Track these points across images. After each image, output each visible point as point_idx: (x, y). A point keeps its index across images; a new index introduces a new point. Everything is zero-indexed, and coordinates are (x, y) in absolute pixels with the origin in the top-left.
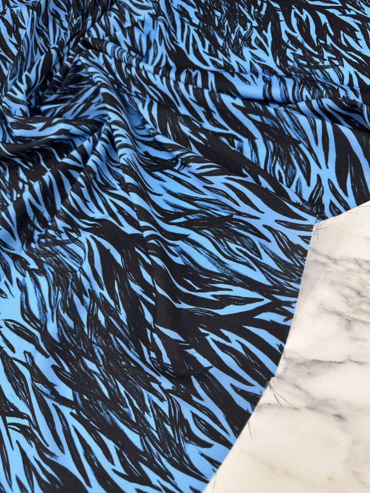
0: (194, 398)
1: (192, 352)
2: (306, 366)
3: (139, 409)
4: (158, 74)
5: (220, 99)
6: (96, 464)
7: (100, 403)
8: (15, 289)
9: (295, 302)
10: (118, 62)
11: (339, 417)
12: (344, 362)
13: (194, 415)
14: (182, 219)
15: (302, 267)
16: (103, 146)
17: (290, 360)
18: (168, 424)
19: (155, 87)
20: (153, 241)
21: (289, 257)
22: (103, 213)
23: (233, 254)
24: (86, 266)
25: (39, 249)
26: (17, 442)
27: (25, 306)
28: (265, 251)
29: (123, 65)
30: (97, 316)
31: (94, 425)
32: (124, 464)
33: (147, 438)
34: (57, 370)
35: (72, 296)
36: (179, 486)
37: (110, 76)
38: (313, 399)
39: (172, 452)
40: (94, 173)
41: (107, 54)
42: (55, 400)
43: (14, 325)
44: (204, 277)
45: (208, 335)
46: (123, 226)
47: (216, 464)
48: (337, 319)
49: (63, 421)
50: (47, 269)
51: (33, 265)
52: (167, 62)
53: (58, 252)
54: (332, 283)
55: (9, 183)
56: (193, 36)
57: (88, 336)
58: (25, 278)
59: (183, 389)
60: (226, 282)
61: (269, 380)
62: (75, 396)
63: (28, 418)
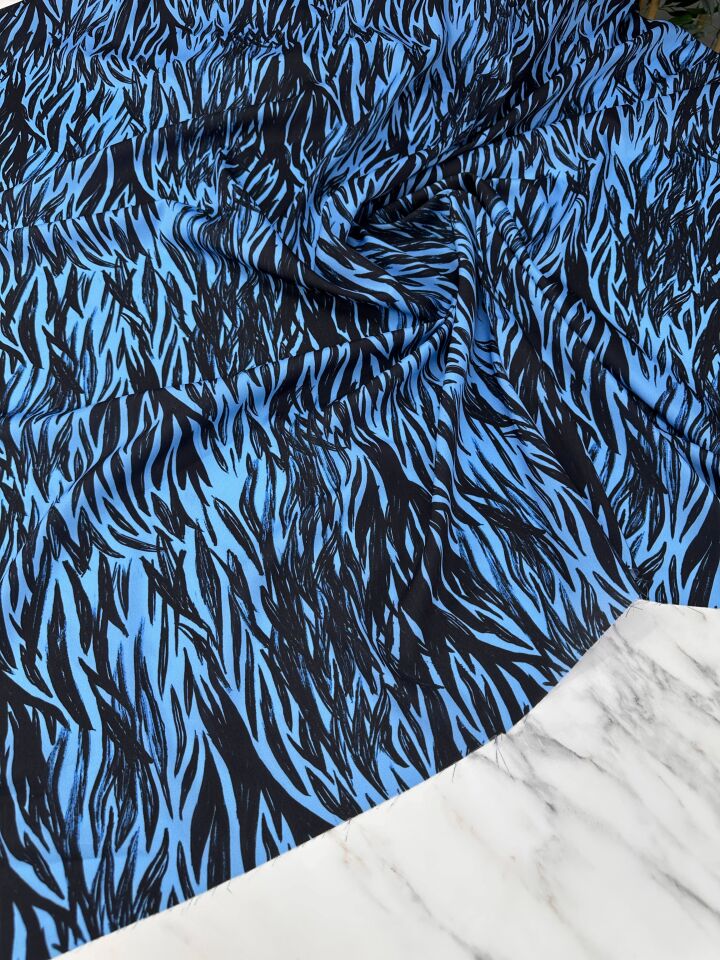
0: (412, 709)
1: (427, 659)
2: (543, 742)
3: (342, 687)
4: (542, 289)
5: (603, 378)
6: (271, 720)
7: (301, 657)
8: (241, 465)
9: (567, 671)
10: (500, 237)
11: (552, 808)
12: (584, 758)
13: (401, 726)
14: (481, 501)
15: (594, 640)
16: (430, 350)
17: (529, 726)
18: (368, 719)
19: (529, 304)
20: (441, 512)
21: (586, 620)
22: (387, 434)
23: (523, 579)
24: (346, 492)
25: (294, 435)
26: (185, 650)
27: (247, 496)
28: (562, 597)
29: (504, 247)
30: (332, 557)
31: (284, 677)
32: (303, 735)
33: (339, 722)
34: (265, 594)
35: (317, 520)
36: (354, 787)
37: (480, 253)
38: (534, 776)
39: (361, 750)
40: (402, 379)
41: (490, 215)
42: (250, 627)
43: (225, 512)
44: (477, 585)
45: (453, 652)
46: (406, 466)
47: (404, 787)
48: (600, 712)
49: (250, 654)
50: (291, 464)
51: (275, 449)
52: (558, 271)
53: (315, 454)
54: (615, 673)
55: (278, 315)
56: (610, 251)
57: (313, 575)
58: (259, 460)
59: (405, 693)
60: (499, 606)
61: (498, 734)
62: (273, 634)
63: (208, 630)
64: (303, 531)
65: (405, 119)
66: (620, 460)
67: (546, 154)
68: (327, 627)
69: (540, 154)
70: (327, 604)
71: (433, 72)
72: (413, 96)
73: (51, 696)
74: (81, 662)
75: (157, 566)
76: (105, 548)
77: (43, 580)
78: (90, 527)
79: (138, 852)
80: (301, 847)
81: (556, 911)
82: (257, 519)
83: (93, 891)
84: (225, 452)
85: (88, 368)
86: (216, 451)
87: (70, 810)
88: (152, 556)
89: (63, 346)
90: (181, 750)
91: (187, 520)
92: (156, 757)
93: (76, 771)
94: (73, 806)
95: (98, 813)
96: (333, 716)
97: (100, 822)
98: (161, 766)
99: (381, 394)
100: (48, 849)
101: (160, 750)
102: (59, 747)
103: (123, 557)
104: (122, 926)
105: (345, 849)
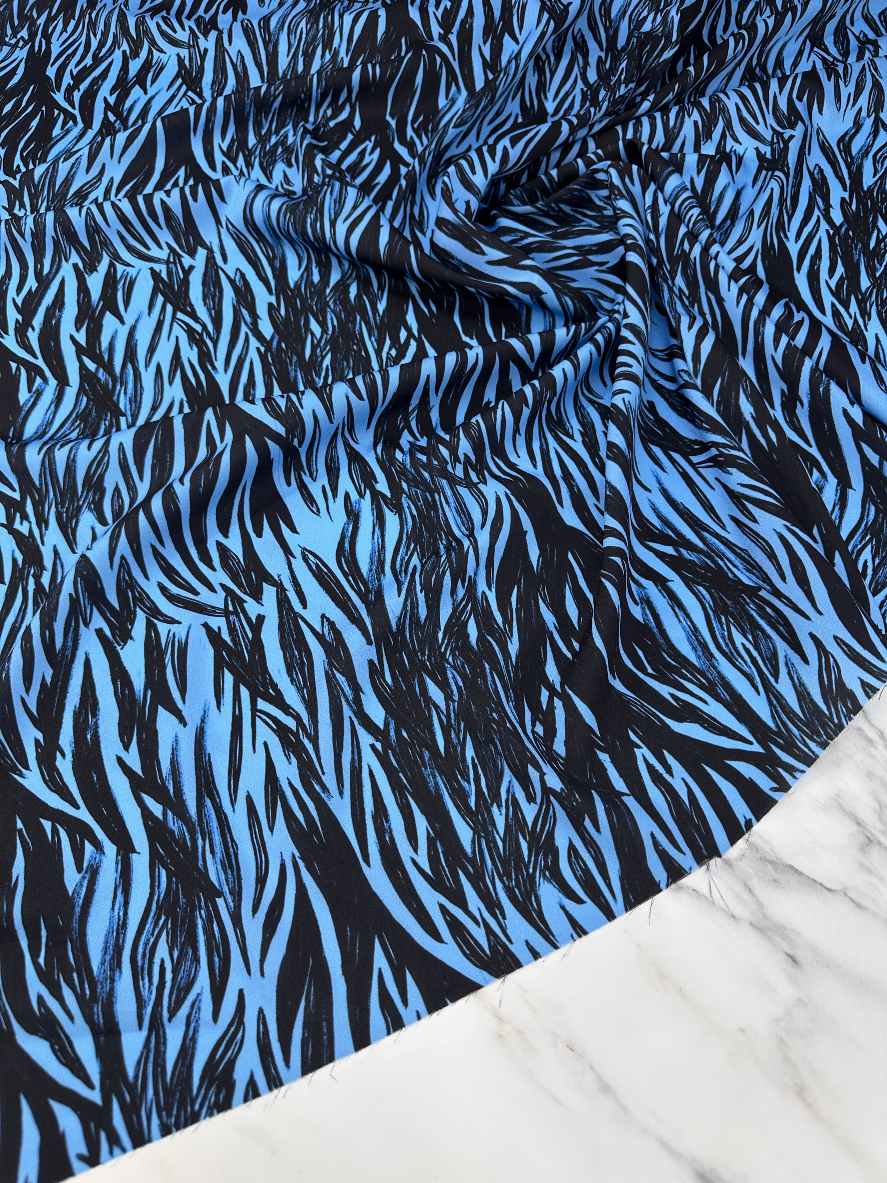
0: (588, 823)
1: (604, 758)
2: (775, 869)
3: (486, 794)
4: (736, 281)
5: (827, 390)
6: (387, 839)
7: (426, 754)
8: (338, 507)
9: (803, 772)
10: (676, 218)
11: (794, 960)
12: (836, 891)
13: (572, 847)
14: (669, 550)
15: (840, 727)
16: (591, 354)
17: (754, 847)
18: (525, 838)
19: (720, 301)
20: (618, 560)
21: (826, 702)
22: (535, 466)
23: (733, 650)
24: (483, 537)
25: (408, 466)
26: (265, 744)
27: (347, 545)
28: (789, 673)
29: (683, 230)
30: (465, 624)
31: (404, 780)
32: (433, 858)
33: (483, 842)
34: (375, 672)
35: (444, 573)
36: (509, 932)
37: (652, 237)
38: (765, 916)
39: (517, 880)
40: (555, 394)
41: (662, 192)
42: (354, 713)
43: (317, 565)
44: (669, 660)
45: (639, 747)
46: (562, 506)
47: (580, 931)
48: (853, 828)
49: (355, 750)
50: (405, 505)
51: (382, 486)
52: (754, 264)
53: (439, 490)
54: (870, 775)
55: (382, 318)
56: (820, 241)
57: (440, 647)
58: (362, 500)
59: (576, 801)
60: (701, 686)
61: (710, 857)
62: (387, 724)
63: (297, 718)
64: (425, 587)
65: (542, 88)
66: (855, 497)
67: (728, 125)
68: (463, 713)
69: (721, 124)
70: (461, 684)
71: (576, 32)
72: (552, 59)
73: (77, 807)
74: (120, 761)
75: (225, 635)
76: (154, 612)
77: (68, 652)
78: (132, 584)
79: (201, 1022)
80: (435, 1015)
81: (809, 1106)
82: (361, 575)
83: (136, 1077)
84: (315, 489)
85: (130, 385)
86: (303, 488)
87: (103, 963)
88: (218, 623)
89: (97, 359)
90: (261, 880)
91: (266, 577)
92: (226, 889)
93: (113, 909)
94: (108, 957)
95: (143, 967)
96: (474, 834)
97: (146, 980)
98: (234, 901)
99: (526, 412)
100: (71, 1018)
101: (231, 880)
102: (88, 876)
103: (179, 623)
104: (178, 1129)
105: (499, 1018)
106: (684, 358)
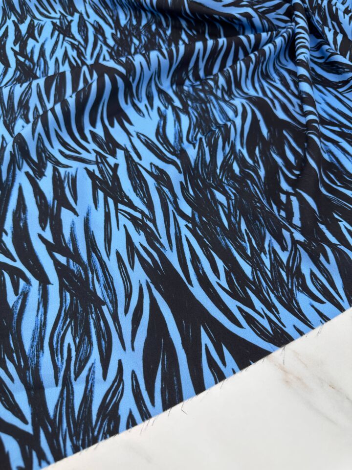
0: (322, 259)
1: (323, 227)
3: (256, 248)
6: (201, 272)
7: (218, 229)
8: (154, 114)
13: (312, 274)
14: (337, 129)
16: (282, 42)
18: (283, 270)
19: (340, 24)
20: (316, 125)
22: (258, 94)
24: (238, 121)
25: (192, 93)
26: (125, 226)
30: (231, 165)
31: (207, 242)
32: (230, 282)
33: (259, 272)
34: (184, 189)
35: (218, 137)
36: (282, 321)
39: (282, 292)
40: (265, 59)
42: (174, 208)
43: (145, 140)
44: (348, 179)
45: (341, 221)
47: (325, 319)
49: (177, 227)
50: (191, 112)
51: (177, 103)
53: (210, 101)
57: (219, 177)
58: (167, 111)
59: (314, 246)
62: (193, 215)
63: (142, 212)
64: (209, 144)
68: (239, 205)
70: (235, 192)
73: (14, 260)
74: (40, 236)
75: (97, 173)
76: (57, 163)
77: (10, 183)
78: (45, 150)
79: (95, 380)
80: (244, 371)
82: (170, 144)
83: (55, 415)
84: (141, 106)
85: (42, 66)
86: (134, 106)
87: (32, 347)
88: (93, 168)
89: (25, 56)
90: (128, 296)
91: (117, 145)
92: (108, 300)
93: (37, 316)
94: (35, 344)
95: (57, 349)
96: (252, 268)
97: (59, 356)
98: (113, 307)
99: (252, 66)
100: (12, 380)
101: (110, 295)
102: (22, 297)
103: (71, 167)
105: (285, 371)
106: (329, 44)
